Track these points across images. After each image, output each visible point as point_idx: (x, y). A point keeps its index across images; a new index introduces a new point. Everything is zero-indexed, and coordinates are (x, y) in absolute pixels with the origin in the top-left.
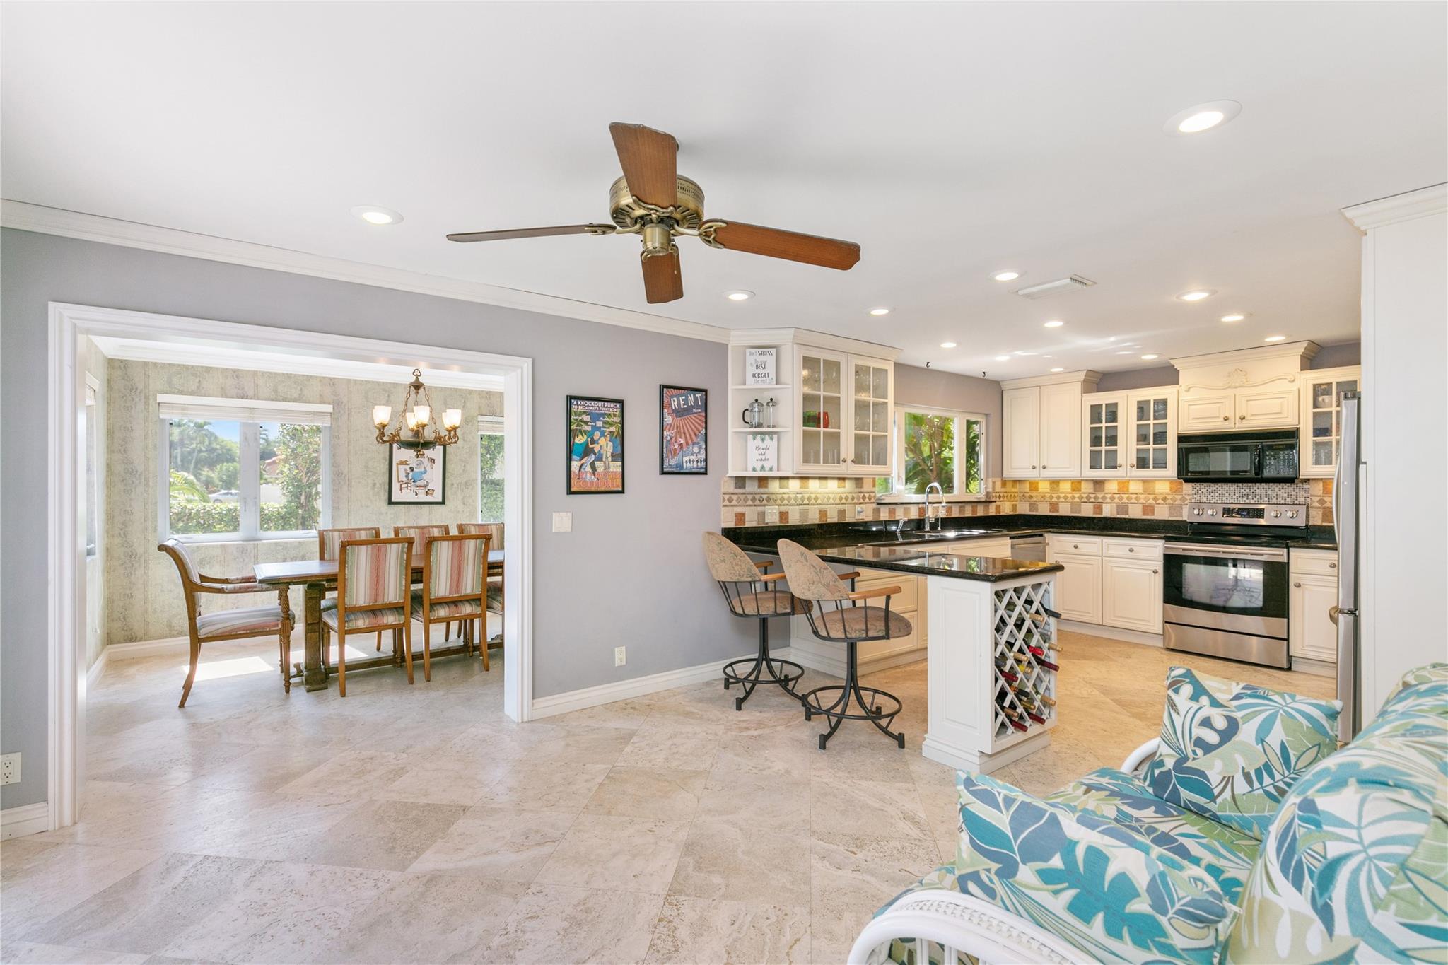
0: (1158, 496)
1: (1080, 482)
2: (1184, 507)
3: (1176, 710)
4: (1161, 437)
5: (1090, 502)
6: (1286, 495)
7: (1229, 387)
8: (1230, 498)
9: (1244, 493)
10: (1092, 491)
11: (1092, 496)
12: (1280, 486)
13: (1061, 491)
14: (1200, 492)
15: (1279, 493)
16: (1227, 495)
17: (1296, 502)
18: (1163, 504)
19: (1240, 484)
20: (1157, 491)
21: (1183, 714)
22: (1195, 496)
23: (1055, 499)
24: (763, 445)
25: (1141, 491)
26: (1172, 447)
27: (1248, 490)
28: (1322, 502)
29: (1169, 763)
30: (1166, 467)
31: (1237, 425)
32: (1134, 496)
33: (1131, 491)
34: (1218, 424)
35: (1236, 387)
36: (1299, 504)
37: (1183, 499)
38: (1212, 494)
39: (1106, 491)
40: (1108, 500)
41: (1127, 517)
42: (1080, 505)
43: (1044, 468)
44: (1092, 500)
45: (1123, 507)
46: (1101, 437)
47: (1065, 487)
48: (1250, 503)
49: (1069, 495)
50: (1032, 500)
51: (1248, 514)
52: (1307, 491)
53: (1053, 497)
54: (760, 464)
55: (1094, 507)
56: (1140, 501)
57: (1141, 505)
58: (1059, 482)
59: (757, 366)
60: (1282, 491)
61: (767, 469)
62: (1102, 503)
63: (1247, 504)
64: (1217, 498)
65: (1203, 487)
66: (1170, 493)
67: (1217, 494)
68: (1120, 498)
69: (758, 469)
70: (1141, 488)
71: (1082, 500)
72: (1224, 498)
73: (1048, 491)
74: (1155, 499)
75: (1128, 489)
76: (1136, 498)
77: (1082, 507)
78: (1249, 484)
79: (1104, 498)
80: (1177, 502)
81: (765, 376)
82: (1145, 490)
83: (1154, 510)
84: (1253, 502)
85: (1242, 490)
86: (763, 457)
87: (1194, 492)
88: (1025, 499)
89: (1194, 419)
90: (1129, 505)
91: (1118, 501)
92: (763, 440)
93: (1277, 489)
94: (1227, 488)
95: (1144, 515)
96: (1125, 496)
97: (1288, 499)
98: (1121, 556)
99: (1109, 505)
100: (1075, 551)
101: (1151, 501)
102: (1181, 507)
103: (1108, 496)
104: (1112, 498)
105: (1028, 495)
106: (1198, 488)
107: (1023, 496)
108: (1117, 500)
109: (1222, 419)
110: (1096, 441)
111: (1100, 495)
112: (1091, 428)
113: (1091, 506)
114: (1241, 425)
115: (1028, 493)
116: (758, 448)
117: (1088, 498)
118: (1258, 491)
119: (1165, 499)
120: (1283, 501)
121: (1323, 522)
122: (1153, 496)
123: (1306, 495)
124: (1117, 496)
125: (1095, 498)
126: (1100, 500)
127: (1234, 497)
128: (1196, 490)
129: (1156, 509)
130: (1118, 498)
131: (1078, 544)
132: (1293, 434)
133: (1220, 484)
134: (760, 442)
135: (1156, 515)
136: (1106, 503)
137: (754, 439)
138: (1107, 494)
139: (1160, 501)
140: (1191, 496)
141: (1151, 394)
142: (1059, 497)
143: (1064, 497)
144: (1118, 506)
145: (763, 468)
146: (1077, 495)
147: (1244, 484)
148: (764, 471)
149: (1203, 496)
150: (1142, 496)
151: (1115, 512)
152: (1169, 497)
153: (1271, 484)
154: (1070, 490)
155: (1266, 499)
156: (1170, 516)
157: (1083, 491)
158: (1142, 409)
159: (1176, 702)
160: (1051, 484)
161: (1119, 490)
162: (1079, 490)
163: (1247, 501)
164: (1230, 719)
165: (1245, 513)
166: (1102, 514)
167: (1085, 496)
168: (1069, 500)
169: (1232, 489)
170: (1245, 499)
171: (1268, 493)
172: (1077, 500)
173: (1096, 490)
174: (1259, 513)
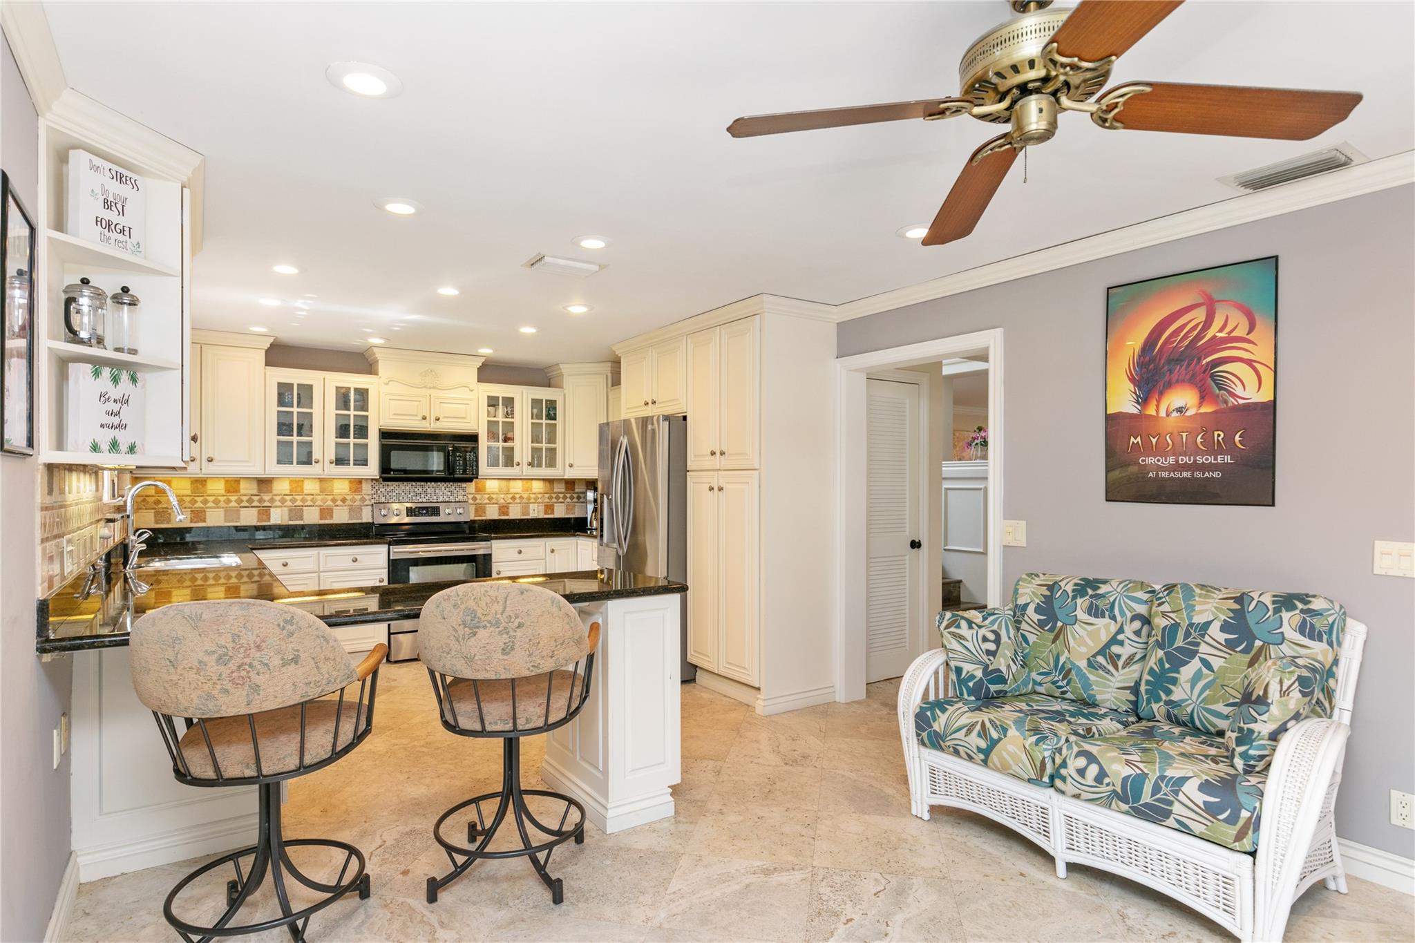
0: (337, 497)
1: (237, 481)
2: (363, 508)
3: (965, 639)
4: (362, 431)
5: (252, 507)
6: (449, 494)
7: (425, 387)
8: (405, 498)
9: (418, 492)
10: (255, 492)
11: (256, 498)
12: (445, 485)
13: (209, 492)
14: (379, 492)
15: (445, 491)
16: (403, 494)
17: (457, 500)
18: (341, 506)
19: (414, 484)
20: (335, 491)
21: (970, 640)
22: (374, 496)
23: (199, 505)
24: (115, 393)
25: (318, 492)
26: (373, 443)
27: (420, 489)
28: (474, 499)
29: (979, 674)
30: (367, 465)
31: (432, 425)
32: (310, 498)
33: (306, 492)
34: (417, 422)
35: (430, 388)
36: (459, 502)
37: (363, 500)
38: (390, 494)
39: (275, 492)
40: (278, 503)
41: (301, 523)
42: (238, 511)
43: (210, 460)
44: (256, 504)
45: (297, 511)
46: (293, 424)
47: (216, 487)
48: (423, 502)
49: (222, 499)
50: (160, 506)
51: (427, 512)
52: (464, 490)
53: (196, 502)
54: (109, 434)
55: (259, 513)
56: (316, 504)
57: (318, 508)
58: (205, 481)
59: (106, 202)
60: (447, 489)
61: (124, 447)
62: (270, 507)
63: (420, 502)
64: (395, 498)
65: (381, 486)
66: (349, 493)
67: (394, 494)
68: (294, 501)
69: (105, 446)
70: (318, 488)
71: (242, 505)
72: (401, 498)
73: (189, 492)
74: (334, 500)
75: (302, 489)
76: (312, 500)
77: (242, 513)
78: (422, 483)
79: (272, 500)
80: (356, 503)
81: (122, 231)
82: (323, 491)
83: (332, 513)
84: (424, 500)
85: (416, 490)
86: (116, 420)
87: (373, 492)
88: (147, 506)
89: (395, 414)
90: (304, 508)
91: (291, 504)
92: (115, 380)
93: (443, 488)
94: (403, 488)
95: (321, 519)
96: (299, 498)
97: (451, 497)
98: (305, 570)
99: (279, 510)
100: (285, 570)
101: (329, 503)
102: (360, 508)
103: (278, 498)
104: (283, 501)
105: (153, 498)
106: (377, 488)
107: (144, 500)
108: (289, 503)
109: (421, 418)
110: (284, 428)
111: (266, 497)
112: (279, 412)
113: (254, 512)
114: (435, 426)
115: (153, 496)
116: (104, 397)
117: (250, 501)
118: (429, 490)
119: (344, 500)
120: (447, 500)
121: (475, 516)
122: (331, 497)
123: (464, 493)
124: (288, 498)
125: (260, 501)
126: (267, 504)
127: (410, 496)
128: (374, 490)
129: (334, 511)
130: (291, 500)
131: (287, 561)
132: (474, 438)
133: (397, 483)
134: (110, 384)
135: (334, 518)
136: (275, 507)
137: (97, 374)
138: (275, 495)
139: (339, 503)
140: (371, 497)
141: (354, 381)
142: (205, 502)
143: (214, 502)
144: (290, 510)
145: (114, 445)
146: (233, 498)
147: (418, 483)
148: (118, 452)
149: (381, 496)
150: (319, 497)
151: (286, 518)
152: (348, 497)
153: (439, 483)
154: (223, 492)
155: (435, 497)
156: (350, 519)
157: (242, 491)
158: (343, 399)
159: (964, 634)
160: (192, 483)
161: (291, 490)
162: (236, 491)
163: (420, 500)
164: (993, 632)
165: (425, 512)
166: (269, 521)
167: (245, 498)
168: (222, 505)
169: (407, 488)
170: (418, 498)
171: (437, 491)
172: (233, 504)
173: (260, 491)
174: (435, 511)
